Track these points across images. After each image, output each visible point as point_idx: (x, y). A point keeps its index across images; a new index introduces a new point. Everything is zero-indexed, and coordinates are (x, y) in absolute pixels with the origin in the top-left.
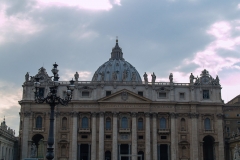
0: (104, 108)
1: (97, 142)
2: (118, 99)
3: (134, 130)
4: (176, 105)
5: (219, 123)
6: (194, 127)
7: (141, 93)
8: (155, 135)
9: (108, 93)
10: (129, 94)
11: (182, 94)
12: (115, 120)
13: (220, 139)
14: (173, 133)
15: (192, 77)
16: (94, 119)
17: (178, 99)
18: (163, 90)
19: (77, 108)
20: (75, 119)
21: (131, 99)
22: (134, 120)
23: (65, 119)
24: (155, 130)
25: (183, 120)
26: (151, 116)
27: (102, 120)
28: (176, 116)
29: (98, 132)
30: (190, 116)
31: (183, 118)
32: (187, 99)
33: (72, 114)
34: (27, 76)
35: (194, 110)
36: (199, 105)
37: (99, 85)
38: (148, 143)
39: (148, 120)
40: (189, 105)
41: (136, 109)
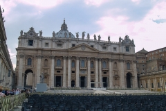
0: (71, 54)
1: (67, 75)
2: (80, 49)
3: (89, 68)
4: (112, 54)
5: (135, 65)
6: (122, 67)
7: (92, 46)
8: (101, 71)
9: (73, 45)
10: (86, 46)
11: (115, 48)
12: (78, 62)
13: (135, 74)
14: (110, 71)
15: (120, 39)
16: (65, 61)
17: (113, 51)
18: (105, 45)
19: (54, 54)
20: (53, 61)
21: (87, 50)
22: (89, 62)
23: (46, 60)
24: (100, 68)
25: (116, 63)
26: (98, 60)
27: (70, 61)
28: (112, 60)
29: (67, 69)
30: (120, 61)
31: (116, 62)
32: (118, 51)
33: (51, 57)
34: (22, 32)
35: (122, 57)
36: (124, 55)
37: (68, 40)
38: (97, 76)
39: (97, 62)
40: (119, 54)
41: (90, 56)
